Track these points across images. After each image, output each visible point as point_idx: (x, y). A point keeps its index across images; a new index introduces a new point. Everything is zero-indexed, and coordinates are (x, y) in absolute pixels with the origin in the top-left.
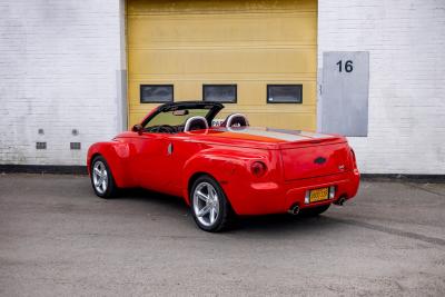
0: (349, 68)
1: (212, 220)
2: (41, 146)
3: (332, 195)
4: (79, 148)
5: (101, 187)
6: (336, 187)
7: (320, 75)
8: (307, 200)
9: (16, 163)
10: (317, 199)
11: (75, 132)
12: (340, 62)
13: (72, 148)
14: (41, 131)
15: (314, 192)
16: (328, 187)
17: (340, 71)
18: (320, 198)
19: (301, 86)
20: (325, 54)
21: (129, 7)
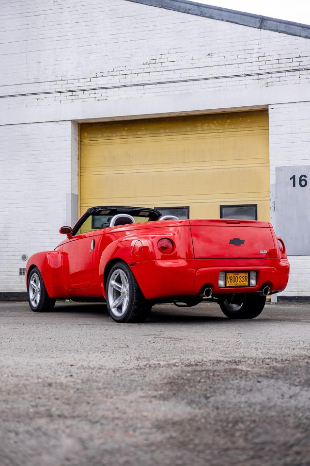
0: (303, 183)
1: (124, 309)
3: (253, 282)
5: (36, 300)
6: (258, 271)
8: (221, 283)
10: (234, 284)
11: (24, 258)
12: (294, 177)
13: (20, 274)
15: (231, 275)
16: (249, 272)
17: (294, 186)
18: (238, 284)
19: (256, 206)
20: (278, 169)
21: (82, 133)
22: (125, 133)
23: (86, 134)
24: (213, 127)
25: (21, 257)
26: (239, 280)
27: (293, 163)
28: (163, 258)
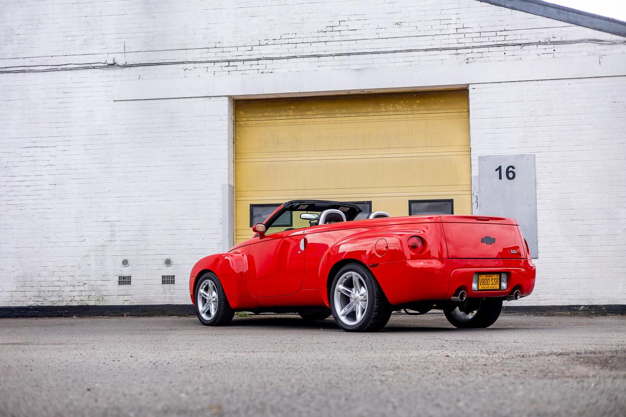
0: (511, 175)
1: (359, 317)
2: (125, 281)
3: (504, 285)
4: (173, 282)
5: (208, 313)
6: (508, 273)
7: (475, 183)
8: (474, 286)
9: (92, 303)
10: (485, 287)
11: (168, 262)
12: (500, 168)
13: (163, 282)
14: (125, 262)
15: (483, 277)
16: (499, 273)
17: (500, 178)
18: (490, 287)
19: (451, 201)
20: (481, 159)
21: (237, 112)
22: (291, 113)
23: (242, 113)
24: (399, 107)
25: (163, 261)
26: (491, 282)
27: (498, 152)
28: (413, 258)
